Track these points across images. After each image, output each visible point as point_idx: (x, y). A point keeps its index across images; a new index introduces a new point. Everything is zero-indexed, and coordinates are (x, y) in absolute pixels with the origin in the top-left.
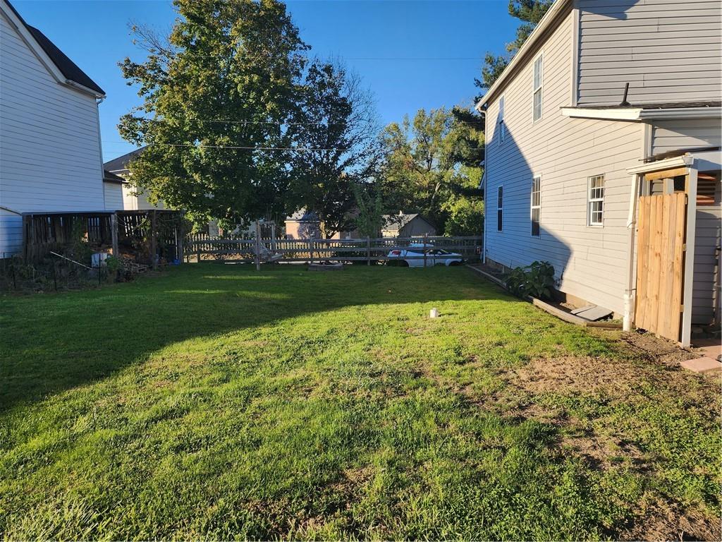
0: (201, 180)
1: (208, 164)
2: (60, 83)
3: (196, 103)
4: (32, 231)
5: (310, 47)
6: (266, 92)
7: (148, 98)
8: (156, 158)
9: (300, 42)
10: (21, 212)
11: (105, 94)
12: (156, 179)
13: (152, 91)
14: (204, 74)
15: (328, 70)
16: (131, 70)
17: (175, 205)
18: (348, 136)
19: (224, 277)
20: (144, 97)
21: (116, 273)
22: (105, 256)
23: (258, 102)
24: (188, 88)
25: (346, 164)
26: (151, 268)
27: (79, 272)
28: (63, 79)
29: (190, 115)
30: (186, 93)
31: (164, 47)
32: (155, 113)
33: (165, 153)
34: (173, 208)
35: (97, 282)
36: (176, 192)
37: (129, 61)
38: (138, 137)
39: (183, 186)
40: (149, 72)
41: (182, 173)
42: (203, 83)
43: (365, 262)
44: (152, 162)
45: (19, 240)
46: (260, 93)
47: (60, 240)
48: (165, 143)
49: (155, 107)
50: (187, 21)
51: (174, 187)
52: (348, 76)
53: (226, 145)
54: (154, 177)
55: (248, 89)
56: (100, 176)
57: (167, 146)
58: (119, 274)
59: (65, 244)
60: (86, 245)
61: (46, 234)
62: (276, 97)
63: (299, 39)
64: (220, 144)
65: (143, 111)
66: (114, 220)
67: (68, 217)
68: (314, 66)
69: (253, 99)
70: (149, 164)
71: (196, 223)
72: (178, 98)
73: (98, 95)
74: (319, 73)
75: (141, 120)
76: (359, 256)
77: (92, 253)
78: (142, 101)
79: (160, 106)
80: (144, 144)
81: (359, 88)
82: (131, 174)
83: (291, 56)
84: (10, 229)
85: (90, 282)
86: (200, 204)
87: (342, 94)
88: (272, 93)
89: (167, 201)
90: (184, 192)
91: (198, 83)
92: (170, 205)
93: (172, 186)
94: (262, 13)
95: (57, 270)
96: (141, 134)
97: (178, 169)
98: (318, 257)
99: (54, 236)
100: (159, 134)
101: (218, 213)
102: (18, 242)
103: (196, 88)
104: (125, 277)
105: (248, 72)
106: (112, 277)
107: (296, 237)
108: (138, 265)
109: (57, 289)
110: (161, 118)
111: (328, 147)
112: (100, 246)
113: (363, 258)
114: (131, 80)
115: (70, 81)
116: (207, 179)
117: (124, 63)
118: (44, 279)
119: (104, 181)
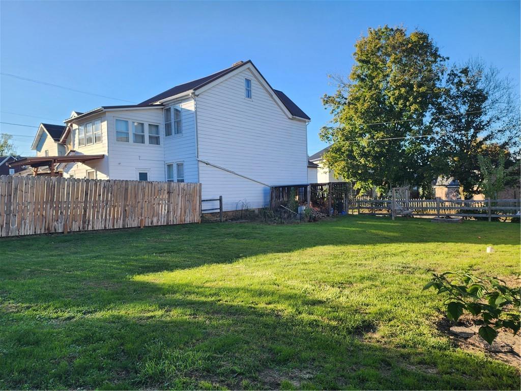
0: (365, 162)
1: (369, 152)
2: (289, 118)
3: (363, 114)
4: (274, 195)
5: (448, 58)
6: (411, 99)
7: (335, 115)
8: (338, 150)
9: (440, 57)
10: (270, 185)
11: (310, 119)
12: (337, 163)
13: (338, 110)
14: (368, 95)
15: (465, 71)
16: (328, 100)
17: (348, 178)
18: (485, 118)
19: (367, 223)
20: (333, 115)
21: (309, 217)
22: (304, 208)
23: (405, 106)
24: (359, 106)
25: (485, 139)
26: (328, 216)
27: (292, 216)
28: (290, 116)
29: (359, 122)
30: (357, 109)
31: (346, 82)
32: (339, 123)
33: (343, 146)
34: (347, 181)
35: (299, 221)
36: (349, 170)
37: (326, 95)
38: (329, 139)
39: (353, 167)
40: (337, 99)
41: (354, 158)
42: (368, 101)
43: (486, 219)
44: (336, 153)
45: (268, 199)
46: (407, 99)
47: (285, 199)
48: (344, 141)
49: (339, 120)
50: (360, 64)
51: (348, 167)
52: (486, 71)
53: (382, 138)
54: (336, 162)
55: (397, 99)
56: (306, 164)
57: (344, 143)
58: (310, 218)
59: (287, 201)
60: (297, 202)
61: (280, 196)
62: (418, 101)
63: (439, 55)
64: (378, 138)
65: (333, 123)
66: (309, 189)
67: (289, 187)
68: (452, 71)
69: (401, 104)
70: (334, 155)
71: (362, 189)
72: (352, 112)
73: (307, 120)
74: (457, 75)
75: (331, 128)
76: (482, 213)
77: (298, 206)
78: (333, 117)
79: (341, 119)
80: (333, 142)
81: (497, 78)
82: (324, 161)
83: (434, 67)
84: (265, 193)
85: (296, 221)
86: (364, 177)
87: (480, 86)
88: (415, 98)
89: (343, 176)
90: (354, 171)
91: (364, 101)
92: (346, 179)
93: (347, 167)
94: (410, 45)
95: (283, 214)
96: (331, 136)
97: (351, 156)
98: (444, 213)
99: (283, 197)
100: (341, 136)
101: (377, 183)
102: (268, 200)
103: (363, 104)
104: (313, 220)
105: (398, 87)
106: (307, 219)
107: (444, 198)
108: (321, 214)
109: (282, 223)
110: (342, 126)
111: (467, 129)
112: (304, 203)
113: (484, 215)
114: (327, 106)
115: (294, 116)
116: (369, 161)
117: (323, 97)
118: (277, 218)
119: (308, 167)
